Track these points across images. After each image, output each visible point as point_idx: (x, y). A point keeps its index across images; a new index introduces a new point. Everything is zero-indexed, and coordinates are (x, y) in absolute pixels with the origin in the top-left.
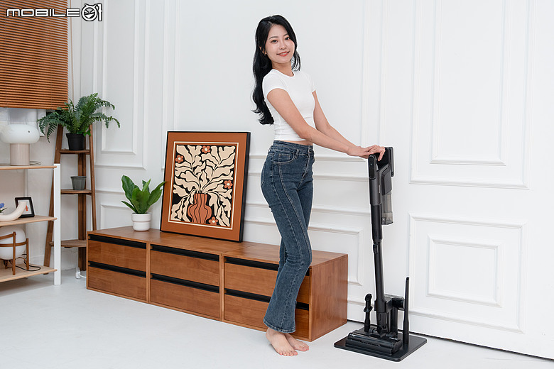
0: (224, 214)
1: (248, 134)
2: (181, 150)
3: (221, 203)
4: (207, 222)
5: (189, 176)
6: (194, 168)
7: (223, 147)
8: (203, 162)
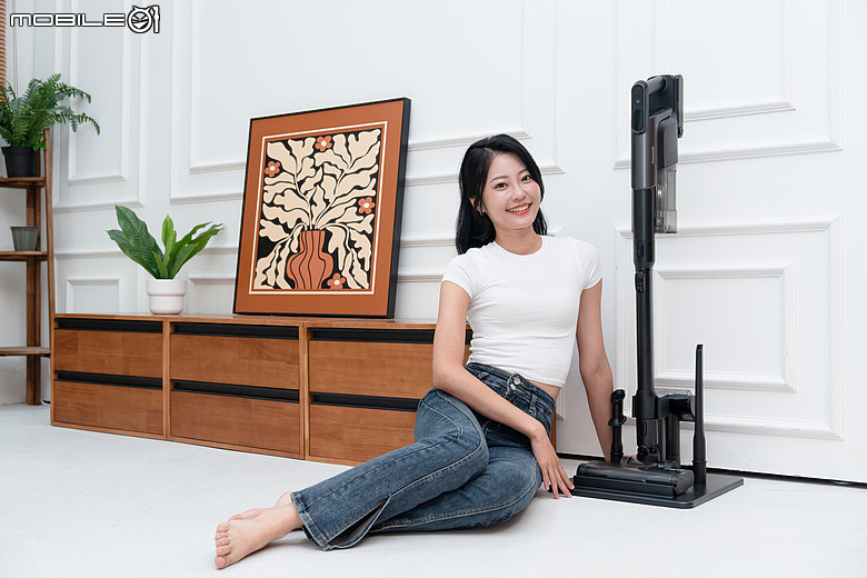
0: (357, 265)
1: (406, 103)
2: (276, 150)
3: (352, 243)
4: (325, 286)
5: (291, 200)
6: (301, 183)
7: (356, 133)
8: (317, 169)
